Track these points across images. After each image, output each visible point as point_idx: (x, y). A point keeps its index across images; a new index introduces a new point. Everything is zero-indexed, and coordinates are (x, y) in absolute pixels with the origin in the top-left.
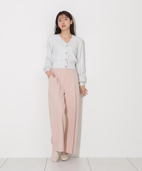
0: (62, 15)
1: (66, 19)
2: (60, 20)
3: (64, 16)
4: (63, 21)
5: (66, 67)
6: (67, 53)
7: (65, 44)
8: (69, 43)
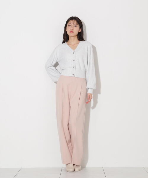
0: (73, 20)
1: (76, 26)
2: (70, 25)
3: (75, 22)
4: (72, 27)
5: (73, 75)
6: (74, 60)
7: (72, 51)
8: (76, 50)
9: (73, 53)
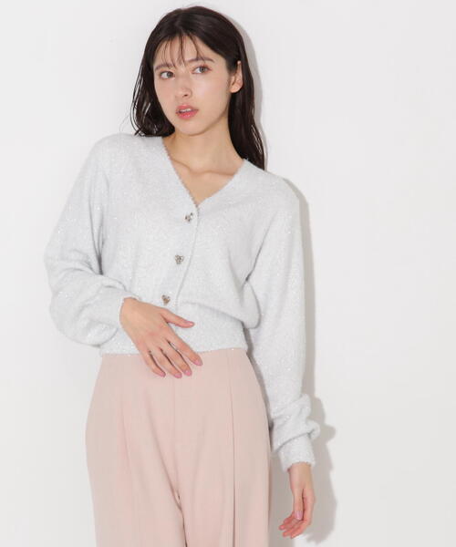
0: (177, 44)
1: (202, 68)
6: (179, 259)
7: (185, 204)
9: (188, 219)
